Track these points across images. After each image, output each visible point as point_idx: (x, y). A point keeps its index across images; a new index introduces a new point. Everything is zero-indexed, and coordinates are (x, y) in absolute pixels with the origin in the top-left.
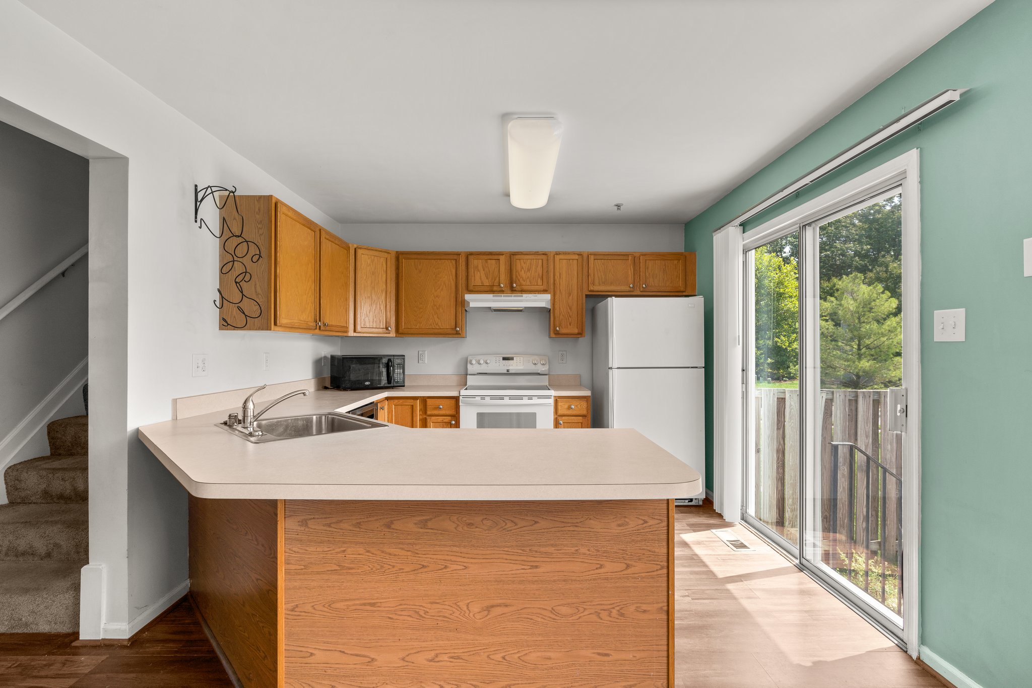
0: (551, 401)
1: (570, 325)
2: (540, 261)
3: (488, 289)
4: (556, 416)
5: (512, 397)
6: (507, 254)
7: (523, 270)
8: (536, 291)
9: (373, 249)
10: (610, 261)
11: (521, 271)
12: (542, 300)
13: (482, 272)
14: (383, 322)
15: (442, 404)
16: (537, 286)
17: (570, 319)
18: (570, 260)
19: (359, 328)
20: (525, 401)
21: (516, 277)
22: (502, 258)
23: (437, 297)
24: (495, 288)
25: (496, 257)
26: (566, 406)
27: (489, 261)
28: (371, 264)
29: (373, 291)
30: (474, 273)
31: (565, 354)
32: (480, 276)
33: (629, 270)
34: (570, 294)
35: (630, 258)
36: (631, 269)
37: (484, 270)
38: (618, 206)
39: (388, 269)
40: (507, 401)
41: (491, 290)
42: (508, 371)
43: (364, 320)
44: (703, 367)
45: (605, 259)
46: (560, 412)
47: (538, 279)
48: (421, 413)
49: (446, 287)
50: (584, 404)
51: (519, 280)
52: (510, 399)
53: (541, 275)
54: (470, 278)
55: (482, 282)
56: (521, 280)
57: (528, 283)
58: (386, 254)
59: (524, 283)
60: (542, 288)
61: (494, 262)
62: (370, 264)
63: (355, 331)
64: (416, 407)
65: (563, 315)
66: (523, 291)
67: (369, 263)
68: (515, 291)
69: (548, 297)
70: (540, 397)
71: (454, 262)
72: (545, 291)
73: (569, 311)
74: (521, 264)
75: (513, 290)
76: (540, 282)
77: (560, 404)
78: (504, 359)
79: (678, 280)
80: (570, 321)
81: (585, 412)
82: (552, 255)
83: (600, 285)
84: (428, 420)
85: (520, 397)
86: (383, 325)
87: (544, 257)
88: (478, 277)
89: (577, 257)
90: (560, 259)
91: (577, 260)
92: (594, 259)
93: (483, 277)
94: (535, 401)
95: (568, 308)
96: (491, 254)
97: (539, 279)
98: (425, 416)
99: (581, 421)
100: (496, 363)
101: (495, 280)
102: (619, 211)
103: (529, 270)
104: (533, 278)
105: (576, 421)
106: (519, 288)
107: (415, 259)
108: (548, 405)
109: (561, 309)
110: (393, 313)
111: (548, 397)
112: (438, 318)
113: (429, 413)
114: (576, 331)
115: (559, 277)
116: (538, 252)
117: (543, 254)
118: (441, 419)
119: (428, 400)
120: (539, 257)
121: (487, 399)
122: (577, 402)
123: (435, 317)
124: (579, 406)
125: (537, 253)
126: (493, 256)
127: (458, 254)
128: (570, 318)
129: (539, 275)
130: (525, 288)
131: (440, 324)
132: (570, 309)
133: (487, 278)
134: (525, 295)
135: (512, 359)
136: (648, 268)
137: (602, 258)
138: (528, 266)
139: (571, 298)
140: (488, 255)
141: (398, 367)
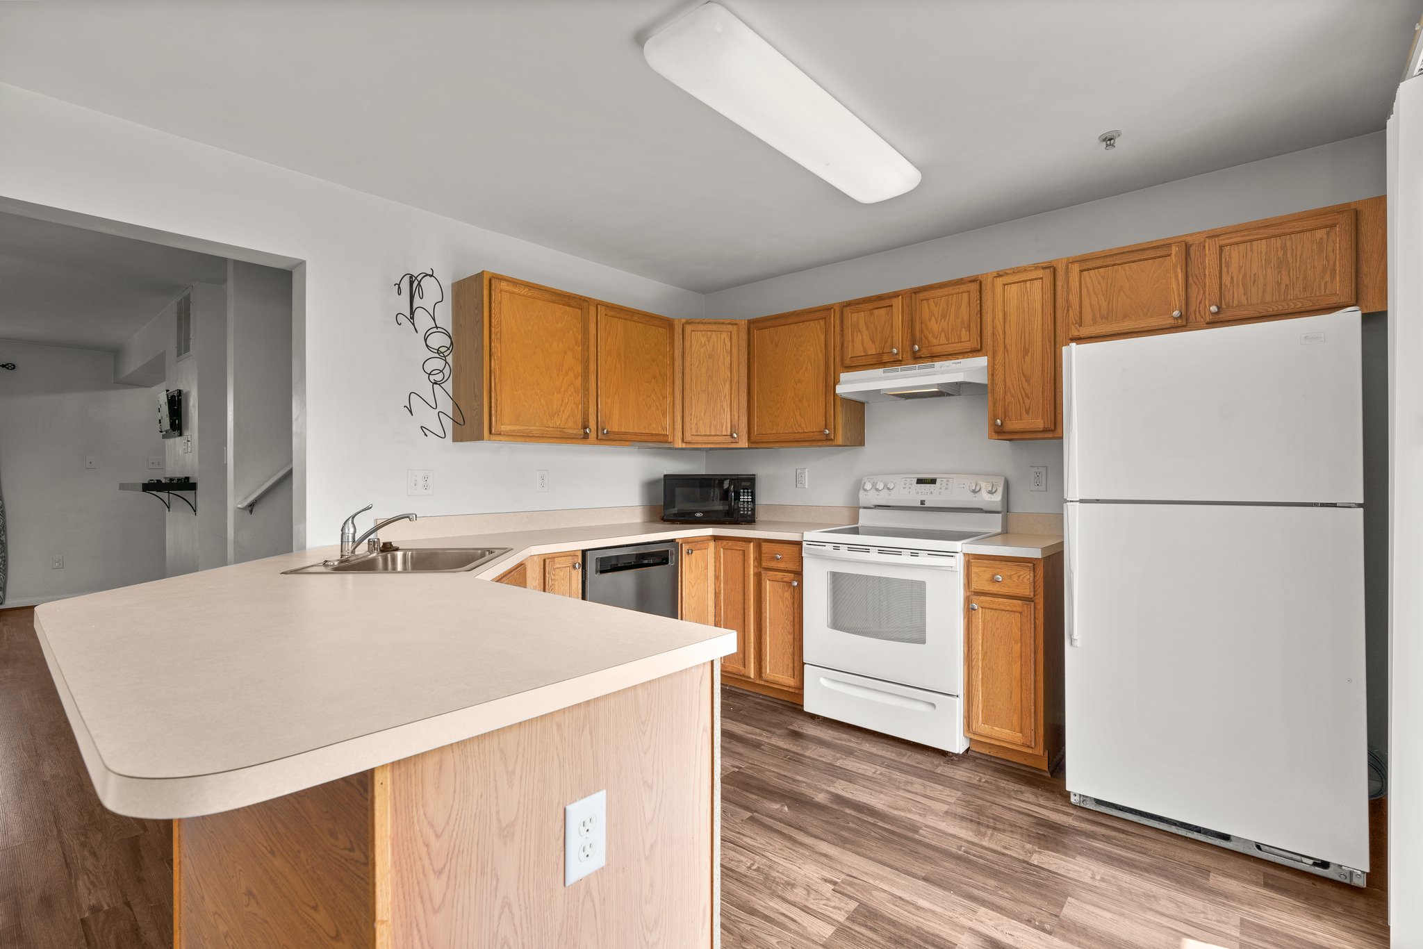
0: (958, 563)
1: (1027, 412)
2: (965, 296)
3: (874, 361)
4: (968, 594)
5: (882, 550)
6: (905, 293)
7: (933, 318)
8: (960, 353)
9: (710, 321)
10: (1120, 267)
11: (930, 320)
12: (972, 369)
13: (865, 332)
14: (726, 426)
15: (782, 553)
16: (960, 344)
17: (1027, 402)
18: (1025, 281)
19: (688, 438)
20: (906, 558)
21: (922, 331)
22: (897, 302)
23: (799, 382)
24: (886, 358)
25: (887, 303)
26: (988, 575)
27: (876, 312)
28: (707, 343)
29: (710, 382)
30: (852, 334)
31: (1044, 473)
32: (862, 340)
33: (1173, 280)
34: (1026, 352)
35: (1174, 249)
36: (1177, 277)
37: (867, 328)
38: (1109, 140)
39: (733, 348)
40: (874, 556)
41: (880, 361)
42: (922, 502)
43: (696, 424)
44: (1359, 506)
45: (1107, 266)
46: (976, 586)
47: (961, 331)
48: (756, 564)
49: (811, 365)
50: (1027, 576)
51: (926, 338)
52: (880, 552)
53: (966, 321)
54: (845, 345)
55: (865, 351)
56: (930, 337)
57: (943, 340)
58: (730, 326)
59: (935, 342)
60: (967, 346)
61: (883, 311)
62: (705, 345)
63: (683, 441)
64: (749, 554)
65: (1012, 396)
66: (934, 357)
67: (703, 342)
68: (921, 358)
69: (982, 361)
70: (933, 553)
71: (822, 322)
72: (975, 352)
73: (1025, 385)
74: (929, 309)
75: (917, 358)
76: (964, 335)
77: (974, 569)
78: (920, 481)
79: (1327, 278)
80: (1027, 406)
81: (1027, 592)
82: (990, 279)
83: (1095, 322)
84: (763, 576)
85: (897, 551)
86: (727, 431)
87: (975, 286)
88: (861, 343)
89: (1040, 273)
90: (1005, 285)
91: (1042, 278)
92: (1082, 271)
93: (867, 340)
94: (923, 559)
95: (1023, 379)
96: (880, 298)
97: (964, 330)
98: (760, 570)
99: (1019, 609)
100: (904, 488)
101: (885, 343)
102: (1112, 151)
103: (944, 316)
104: (952, 330)
105: (1008, 608)
106: (925, 352)
107: (770, 327)
108: (950, 569)
109: (1009, 383)
110: (744, 411)
111: (950, 554)
112: (801, 415)
113: (764, 564)
114: (1040, 424)
115: (1001, 321)
116: (962, 279)
117: (970, 282)
118: (780, 575)
119: (764, 544)
120: (963, 288)
121: (844, 549)
122: (1009, 569)
123: (797, 413)
124: (1015, 578)
125: (960, 282)
126: (882, 302)
127: (828, 309)
128: (1026, 400)
129: (963, 322)
130: (937, 350)
131: (803, 425)
132: (1028, 380)
133: (873, 341)
134: (938, 364)
135: (933, 481)
136: (1228, 266)
137: (1101, 264)
138: (943, 310)
139: (1028, 358)
140: (875, 301)
141: (744, 492)
